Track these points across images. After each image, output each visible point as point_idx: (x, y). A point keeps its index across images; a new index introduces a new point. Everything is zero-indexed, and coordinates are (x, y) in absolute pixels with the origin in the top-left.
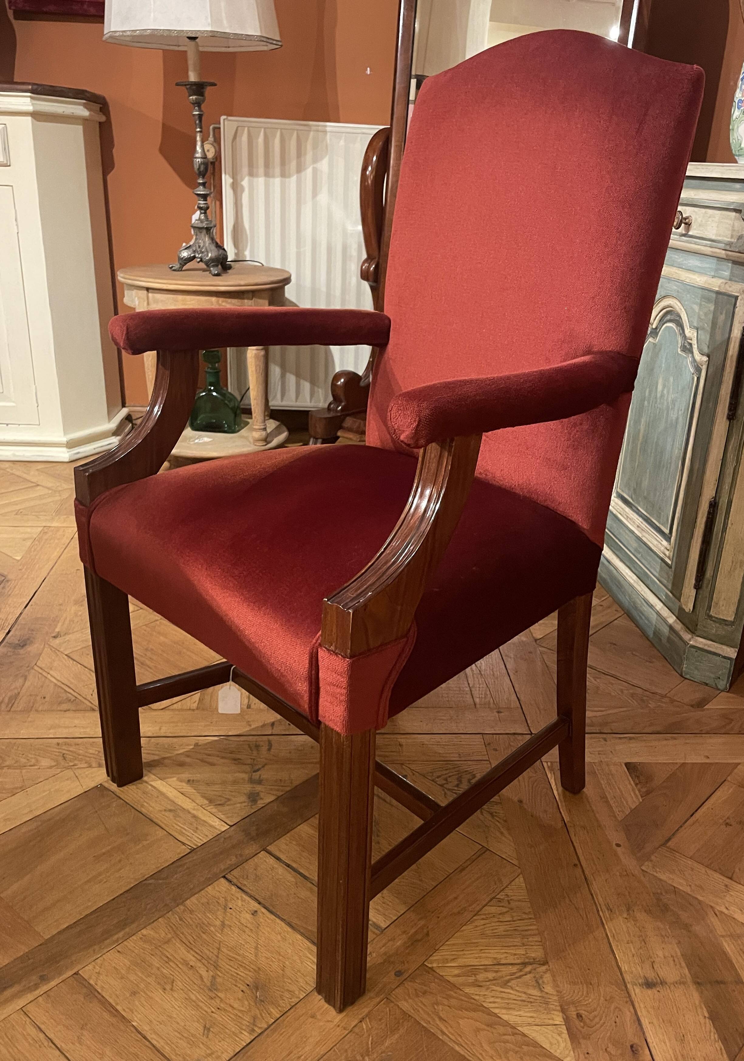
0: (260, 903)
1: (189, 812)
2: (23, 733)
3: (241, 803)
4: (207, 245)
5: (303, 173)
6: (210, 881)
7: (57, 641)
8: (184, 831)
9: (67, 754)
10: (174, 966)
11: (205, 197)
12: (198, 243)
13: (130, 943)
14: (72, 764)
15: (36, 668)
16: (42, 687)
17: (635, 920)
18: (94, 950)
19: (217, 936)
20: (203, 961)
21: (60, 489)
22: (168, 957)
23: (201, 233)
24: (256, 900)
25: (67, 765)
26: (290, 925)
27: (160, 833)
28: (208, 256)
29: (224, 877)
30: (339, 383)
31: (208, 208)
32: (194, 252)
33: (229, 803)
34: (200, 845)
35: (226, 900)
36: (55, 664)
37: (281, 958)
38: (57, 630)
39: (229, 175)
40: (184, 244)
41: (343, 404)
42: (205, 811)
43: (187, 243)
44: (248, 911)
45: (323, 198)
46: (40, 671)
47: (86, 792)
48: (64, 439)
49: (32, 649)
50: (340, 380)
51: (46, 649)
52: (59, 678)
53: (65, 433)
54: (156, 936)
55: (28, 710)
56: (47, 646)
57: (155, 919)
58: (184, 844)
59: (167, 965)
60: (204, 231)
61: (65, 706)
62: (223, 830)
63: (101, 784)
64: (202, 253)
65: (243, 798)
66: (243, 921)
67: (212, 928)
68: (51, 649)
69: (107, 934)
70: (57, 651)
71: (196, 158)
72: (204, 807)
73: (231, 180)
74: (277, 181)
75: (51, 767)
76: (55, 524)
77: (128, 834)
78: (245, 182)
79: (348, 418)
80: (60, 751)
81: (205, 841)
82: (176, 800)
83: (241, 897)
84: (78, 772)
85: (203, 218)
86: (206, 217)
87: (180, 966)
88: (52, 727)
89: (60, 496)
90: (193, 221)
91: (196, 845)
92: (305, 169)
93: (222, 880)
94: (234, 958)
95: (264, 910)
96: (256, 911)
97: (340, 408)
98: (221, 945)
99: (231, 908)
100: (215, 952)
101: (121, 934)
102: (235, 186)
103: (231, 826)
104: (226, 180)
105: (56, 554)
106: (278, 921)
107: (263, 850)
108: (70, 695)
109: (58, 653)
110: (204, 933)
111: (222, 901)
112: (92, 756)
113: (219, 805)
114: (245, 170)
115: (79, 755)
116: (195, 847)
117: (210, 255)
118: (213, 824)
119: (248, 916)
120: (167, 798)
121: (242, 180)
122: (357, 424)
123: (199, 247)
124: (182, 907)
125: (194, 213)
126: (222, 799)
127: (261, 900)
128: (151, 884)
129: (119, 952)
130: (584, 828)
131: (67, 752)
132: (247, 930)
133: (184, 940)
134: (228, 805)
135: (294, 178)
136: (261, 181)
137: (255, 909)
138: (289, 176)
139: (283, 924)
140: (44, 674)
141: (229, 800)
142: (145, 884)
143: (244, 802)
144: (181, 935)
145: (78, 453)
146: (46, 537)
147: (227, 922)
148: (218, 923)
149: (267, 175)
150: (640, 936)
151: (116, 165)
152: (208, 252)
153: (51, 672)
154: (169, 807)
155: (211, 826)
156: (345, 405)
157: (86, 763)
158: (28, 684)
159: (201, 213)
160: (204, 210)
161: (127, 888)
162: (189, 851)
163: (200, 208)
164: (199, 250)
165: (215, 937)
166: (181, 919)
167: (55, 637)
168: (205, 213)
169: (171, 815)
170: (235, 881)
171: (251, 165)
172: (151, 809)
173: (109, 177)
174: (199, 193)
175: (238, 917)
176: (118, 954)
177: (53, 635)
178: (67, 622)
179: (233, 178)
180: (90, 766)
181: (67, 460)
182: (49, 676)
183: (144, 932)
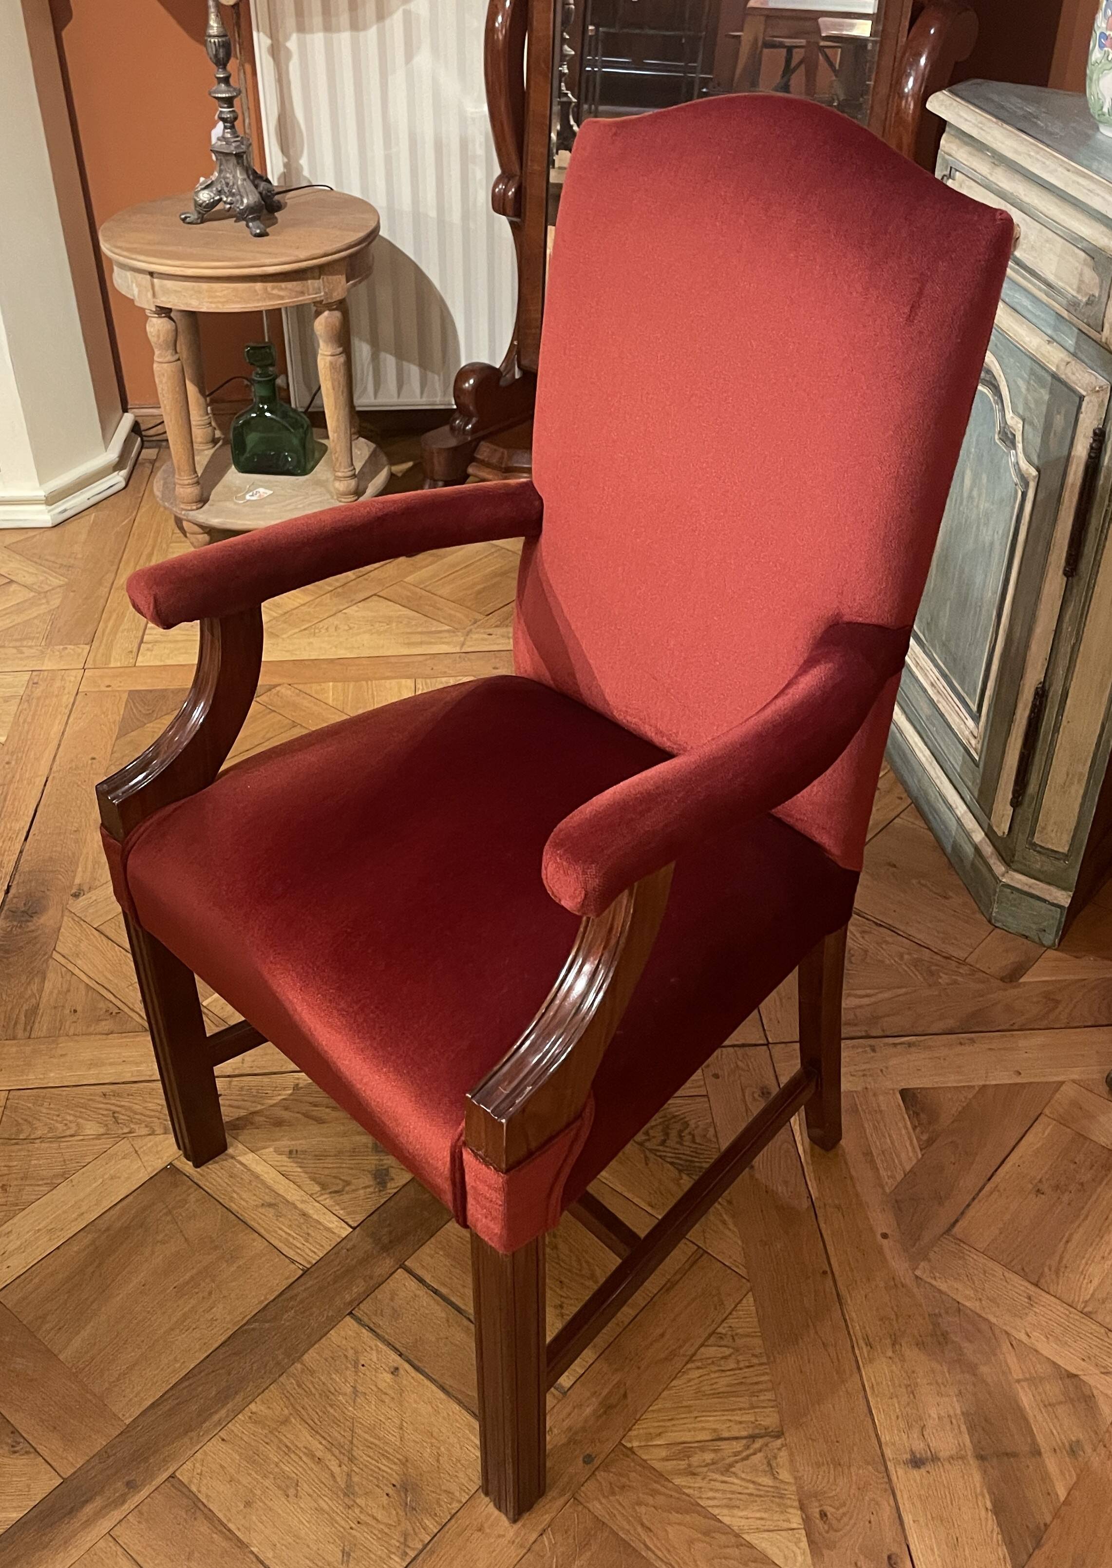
0: (401, 1355)
1: (296, 1207)
2: (54, 1077)
3: (365, 1188)
4: (240, 182)
5: (388, 22)
6: (333, 1322)
7: (82, 901)
8: (291, 1240)
9: (118, 1112)
10: (297, 1459)
11: (229, 102)
12: (225, 178)
13: (235, 1427)
14: (126, 1130)
15: (56, 955)
16: (68, 991)
17: (903, 1360)
18: (191, 1439)
19: (349, 1411)
20: (334, 1449)
21: (47, 588)
22: (287, 1446)
23: (227, 161)
24: (395, 1350)
25: (120, 1132)
26: (442, 1388)
27: (259, 1245)
28: (242, 202)
29: (350, 1313)
30: (467, 385)
31: (236, 118)
32: (220, 192)
33: (347, 1189)
34: (314, 1262)
35: (356, 1352)
36: (83, 946)
37: (434, 1441)
38: (77, 881)
39: (265, 33)
40: (202, 179)
41: (474, 420)
42: (317, 1204)
43: (207, 177)
44: (387, 1369)
45: (423, 59)
46: (63, 961)
47: (151, 1178)
48: (41, 493)
49: (46, 920)
50: (467, 380)
51: (65, 918)
52: (92, 975)
53: (42, 482)
54: (269, 1412)
55: (54, 1035)
56: (67, 913)
57: (264, 1387)
58: (293, 1261)
59: (287, 1457)
60: (233, 160)
61: (105, 1026)
62: (344, 1236)
63: (170, 1164)
64: (233, 195)
65: (368, 1180)
66: (382, 1385)
67: (341, 1398)
68: (74, 920)
69: (204, 1414)
70: (82, 922)
71: (210, 36)
72: (314, 1196)
73: (269, 42)
74: (345, 37)
75: (99, 1137)
76: (48, 665)
77: (216, 1248)
78: (292, 44)
79: (482, 443)
80: (109, 1106)
81: (321, 1255)
82: (276, 1187)
83: (376, 1346)
84: (138, 1143)
85: (229, 136)
86: (235, 134)
87: (304, 1458)
88: (93, 1064)
89: (48, 602)
90: (214, 140)
91: (309, 1262)
92: (391, 14)
93: (348, 1318)
94: (372, 1443)
95: (407, 1366)
96: (397, 1369)
97: (470, 426)
98: (356, 1424)
99: (363, 1365)
100: (348, 1434)
101: (223, 1413)
102: (276, 51)
103: (354, 1228)
104: (261, 42)
105: (57, 728)
106: (427, 1382)
107: (400, 1267)
108: (110, 1005)
109: (85, 925)
110: (331, 1406)
111: (350, 1353)
112: (152, 1113)
113: (336, 1192)
114: (290, 21)
115: (136, 1113)
116: (308, 1266)
117: (245, 201)
118: (331, 1226)
119: (388, 1377)
120: (263, 1183)
121: (287, 38)
122: (498, 455)
123: (227, 184)
124: (298, 1366)
125: (214, 126)
126: (338, 1181)
127: (402, 1349)
128: (253, 1329)
129: (223, 1440)
130: (839, 1207)
131: (118, 1109)
132: (387, 1399)
133: (306, 1417)
134: (347, 1193)
135: (372, 32)
136: (317, 39)
137: (395, 1365)
138: (365, 28)
139: (434, 1388)
140: (70, 967)
141: (348, 1183)
142: (246, 1331)
143: (368, 1187)
144: (302, 1410)
145: (65, 510)
146: (38, 692)
147: (360, 1388)
148: (349, 1390)
149: (328, 28)
150: (907, 1386)
151: (74, 17)
152: (242, 197)
153: (79, 963)
154: (268, 1199)
155: (328, 1229)
156: (477, 422)
157: (146, 1126)
158: (48, 985)
159: (225, 128)
160: (230, 123)
161: (223, 1338)
162: (301, 1272)
163: (224, 120)
164: (226, 189)
165: (346, 1411)
166: (299, 1386)
167: (76, 896)
168: (232, 127)
169: (271, 1212)
170: (365, 1319)
171: (300, 13)
172: (243, 1203)
173: (64, 34)
174: (220, 95)
175: (373, 1378)
176: (222, 1445)
177: (73, 891)
178: (90, 865)
179: (271, 37)
180: (153, 1133)
181: (50, 525)
182: (76, 971)
183: (253, 1406)
